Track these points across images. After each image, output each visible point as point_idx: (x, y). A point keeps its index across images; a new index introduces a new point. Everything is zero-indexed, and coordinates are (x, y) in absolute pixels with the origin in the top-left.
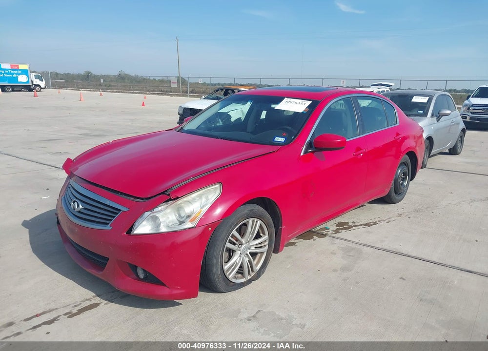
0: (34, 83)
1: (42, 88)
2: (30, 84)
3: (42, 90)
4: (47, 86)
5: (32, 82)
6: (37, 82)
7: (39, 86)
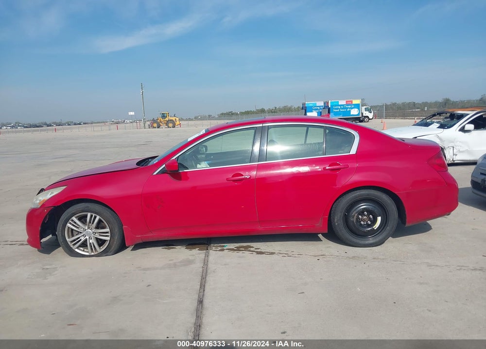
0: (364, 115)
1: (370, 119)
2: (360, 116)
3: (370, 121)
4: (375, 116)
5: (362, 114)
6: (366, 113)
7: (368, 117)
